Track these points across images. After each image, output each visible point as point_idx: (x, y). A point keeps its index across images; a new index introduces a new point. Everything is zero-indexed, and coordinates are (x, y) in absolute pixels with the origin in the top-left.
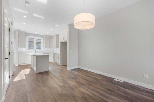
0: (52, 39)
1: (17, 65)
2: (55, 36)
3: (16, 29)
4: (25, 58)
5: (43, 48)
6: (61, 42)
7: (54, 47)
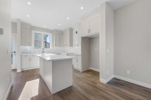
0: (63, 34)
1: (19, 71)
2: (69, 30)
3: (18, 19)
4: (30, 60)
5: (53, 46)
6: (82, 37)
7: (66, 45)
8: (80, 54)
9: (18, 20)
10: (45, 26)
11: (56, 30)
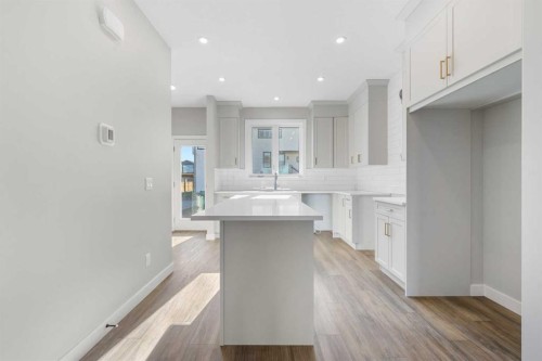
1: (210, 236)
2: (366, 90)
5: (308, 166)
6: (412, 110)
7: (356, 158)
8: (404, 200)
9: (210, 97)
10: (277, 99)
11: (318, 105)
